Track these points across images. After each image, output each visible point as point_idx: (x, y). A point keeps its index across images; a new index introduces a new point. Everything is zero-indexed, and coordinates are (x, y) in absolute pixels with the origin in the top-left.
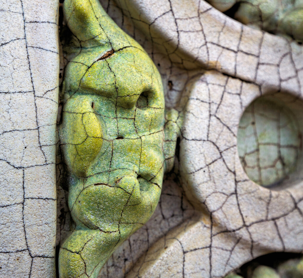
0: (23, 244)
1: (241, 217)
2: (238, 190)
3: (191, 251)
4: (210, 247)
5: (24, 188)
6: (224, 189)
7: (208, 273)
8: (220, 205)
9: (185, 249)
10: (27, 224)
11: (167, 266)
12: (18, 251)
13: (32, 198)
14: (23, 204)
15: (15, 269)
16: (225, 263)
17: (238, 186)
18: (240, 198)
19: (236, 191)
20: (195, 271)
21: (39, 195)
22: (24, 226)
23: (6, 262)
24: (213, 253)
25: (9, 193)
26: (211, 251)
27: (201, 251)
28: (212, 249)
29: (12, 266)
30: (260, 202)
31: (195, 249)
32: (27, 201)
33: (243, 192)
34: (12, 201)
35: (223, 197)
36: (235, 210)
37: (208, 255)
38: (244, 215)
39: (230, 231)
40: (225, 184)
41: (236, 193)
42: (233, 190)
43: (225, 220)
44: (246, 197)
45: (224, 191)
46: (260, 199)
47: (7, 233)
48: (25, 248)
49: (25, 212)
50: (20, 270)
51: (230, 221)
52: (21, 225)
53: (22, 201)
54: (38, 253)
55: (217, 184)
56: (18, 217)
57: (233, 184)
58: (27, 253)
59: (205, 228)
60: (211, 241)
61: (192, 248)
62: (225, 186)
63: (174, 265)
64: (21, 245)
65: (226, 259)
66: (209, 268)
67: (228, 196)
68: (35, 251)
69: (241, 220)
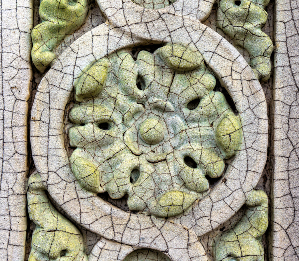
0: (16, 26)
1: (125, 20)
2: (124, 7)
3: (97, 36)
4: (108, 35)
5: (17, 2)
6: (116, 6)
7: (106, 47)
8: (113, 14)
9: (93, 34)
10: (18, 18)
11: (82, 41)
12: (14, 29)
13: (20, 7)
14: (16, 9)
15: (13, 36)
16: (116, 43)
17: (124, 5)
18: (125, 11)
19: (123, 7)
20: (99, 45)
21: (23, 6)
22: (17, 19)
23: (9, 33)
24: (109, 38)
25: (10, 4)
26: (108, 37)
27: (102, 36)
28: (109, 36)
29: (11, 35)
30: (137, 13)
31: (99, 35)
32: (18, 8)
33: (127, 8)
34: (12, 8)
35: (115, 10)
36: (122, 17)
37: (106, 39)
38: (127, 20)
39: (119, 27)
40: (117, 3)
41: (123, 8)
42: (121, 7)
43: (116, 21)
44: (129, 10)
45: (116, 7)
46: (137, 11)
47: (10, 21)
48: (17, 28)
49: (17, 12)
50: (15, 37)
51: (119, 22)
52: (15, 18)
53: (16, 8)
54: (22, 30)
55: (112, 3)
56: (14, 15)
57: (121, 4)
58: (18, 30)
59: (106, 26)
60: (109, 32)
61: (98, 35)
62: (116, 5)
63: (87, 41)
64: (16, 27)
65: (117, 42)
66: (107, 45)
67: (118, 10)
68: (21, 29)
69: (125, 22)
